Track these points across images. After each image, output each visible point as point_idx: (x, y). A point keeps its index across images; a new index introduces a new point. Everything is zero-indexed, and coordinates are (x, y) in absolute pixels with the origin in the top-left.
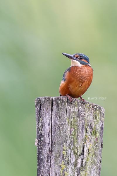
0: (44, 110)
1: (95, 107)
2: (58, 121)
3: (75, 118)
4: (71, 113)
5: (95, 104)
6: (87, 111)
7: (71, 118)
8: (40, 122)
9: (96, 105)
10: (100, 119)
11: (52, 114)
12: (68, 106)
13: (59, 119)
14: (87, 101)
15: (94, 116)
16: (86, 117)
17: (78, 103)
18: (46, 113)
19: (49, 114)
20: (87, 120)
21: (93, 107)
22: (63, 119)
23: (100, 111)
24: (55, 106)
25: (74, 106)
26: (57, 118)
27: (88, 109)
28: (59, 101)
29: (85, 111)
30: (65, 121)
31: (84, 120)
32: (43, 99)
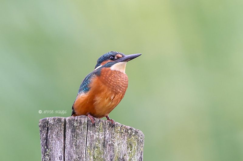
0: (52, 136)
1: (129, 131)
2: (74, 153)
3: (99, 148)
4: (93, 141)
5: (129, 127)
6: (118, 137)
7: (94, 148)
8: (47, 154)
9: (130, 129)
10: (138, 149)
11: (65, 143)
12: (88, 131)
13: (75, 149)
14: (117, 123)
15: (127, 144)
16: (116, 146)
17: (103, 126)
18: (55, 142)
19: (60, 143)
20: (118, 150)
21: (127, 131)
22: (81, 150)
23: (137, 138)
24: (68, 131)
25: (97, 130)
26: (72, 148)
27: (119, 134)
28: (75, 123)
29: (114, 137)
30: (85, 152)
31: (113, 151)
32: (51, 120)
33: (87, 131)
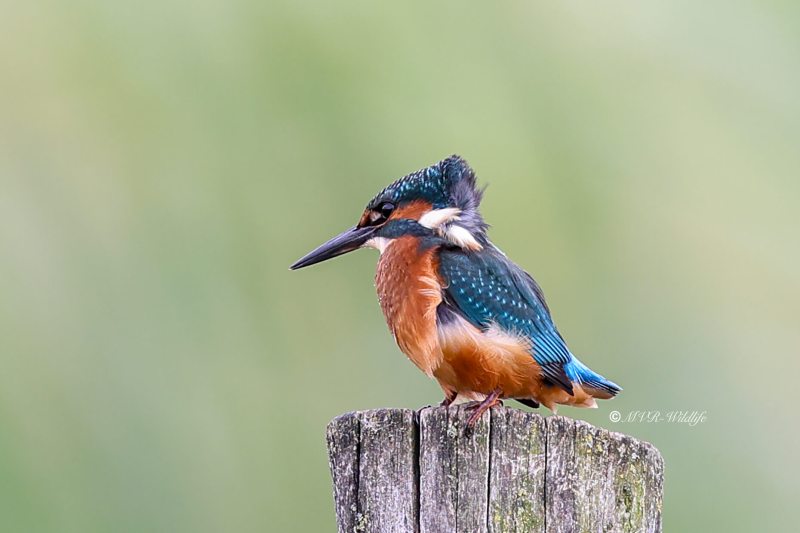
0: (375, 471)
1: (622, 449)
2: (451, 525)
3: (530, 505)
4: (510, 483)
5: (619, 436)
6: (587, 468)
7: (515, 507)
8: (359, 531)
9: (624, 441)
10: (648, 506)
11: (418, 494)
12: (494, 450)
13: (452, 512)
14: (583, 423)
15: (616, 491)
16: (583, 496)
17: (541, 434)
18: (386, 489)
19: (402, 494)
20: (588, 512)
21: (613, 448)
22: (474, 513)
23: (645, 470)
24: (429, 452)
25: (521, 447)
26: (443, 507)
27: (589, 458)
28: (450, 426)
29: (576, 470)
30: (485, 522)
31: (575, 514)
32: (368, 420)
33: (490, 452)
